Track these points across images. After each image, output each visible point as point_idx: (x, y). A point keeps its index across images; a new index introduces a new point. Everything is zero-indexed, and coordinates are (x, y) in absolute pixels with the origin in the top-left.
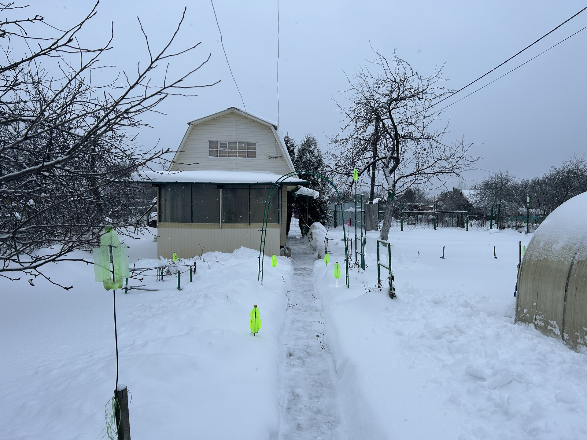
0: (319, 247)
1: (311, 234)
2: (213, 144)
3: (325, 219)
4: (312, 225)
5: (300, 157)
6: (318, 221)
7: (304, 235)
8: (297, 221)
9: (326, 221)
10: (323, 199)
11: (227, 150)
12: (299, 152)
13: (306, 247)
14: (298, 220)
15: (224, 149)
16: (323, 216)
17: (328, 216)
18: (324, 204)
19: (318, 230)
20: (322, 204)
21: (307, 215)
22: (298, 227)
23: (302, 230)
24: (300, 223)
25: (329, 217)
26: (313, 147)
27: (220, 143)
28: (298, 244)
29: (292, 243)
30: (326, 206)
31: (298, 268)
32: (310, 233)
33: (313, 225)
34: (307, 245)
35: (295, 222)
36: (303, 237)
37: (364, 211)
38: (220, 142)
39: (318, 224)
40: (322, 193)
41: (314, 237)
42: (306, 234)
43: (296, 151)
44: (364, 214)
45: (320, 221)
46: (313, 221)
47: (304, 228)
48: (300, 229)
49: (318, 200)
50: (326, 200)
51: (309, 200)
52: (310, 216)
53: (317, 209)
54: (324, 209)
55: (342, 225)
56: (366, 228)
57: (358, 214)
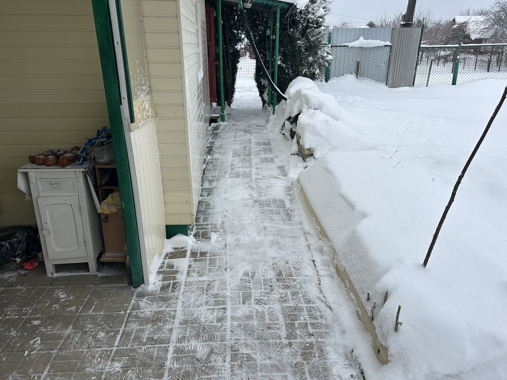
3: (316, 67)
7: (266, 105)
9: (318, 70)
10: (313, 14)
16: (310, 59)
17: (323, 58)
18: (315, 28)
20: (311, 27)
21: (274, 57)
25: (326, 61)
30: (319, 34)
36: (265, 108)
37: (389, 46)
44: (391, 52)
45: (304, 71)
46: (288, 71)
47: (267, 89)
48: (257, 90)
49: (302, 18)
50: (320, 17)
51: (283, 15)
52: (281, 59)
53: (299, 42)
54: (313, 42)
55: (340, 77)
56: (390, 82)
57: (376, 51)
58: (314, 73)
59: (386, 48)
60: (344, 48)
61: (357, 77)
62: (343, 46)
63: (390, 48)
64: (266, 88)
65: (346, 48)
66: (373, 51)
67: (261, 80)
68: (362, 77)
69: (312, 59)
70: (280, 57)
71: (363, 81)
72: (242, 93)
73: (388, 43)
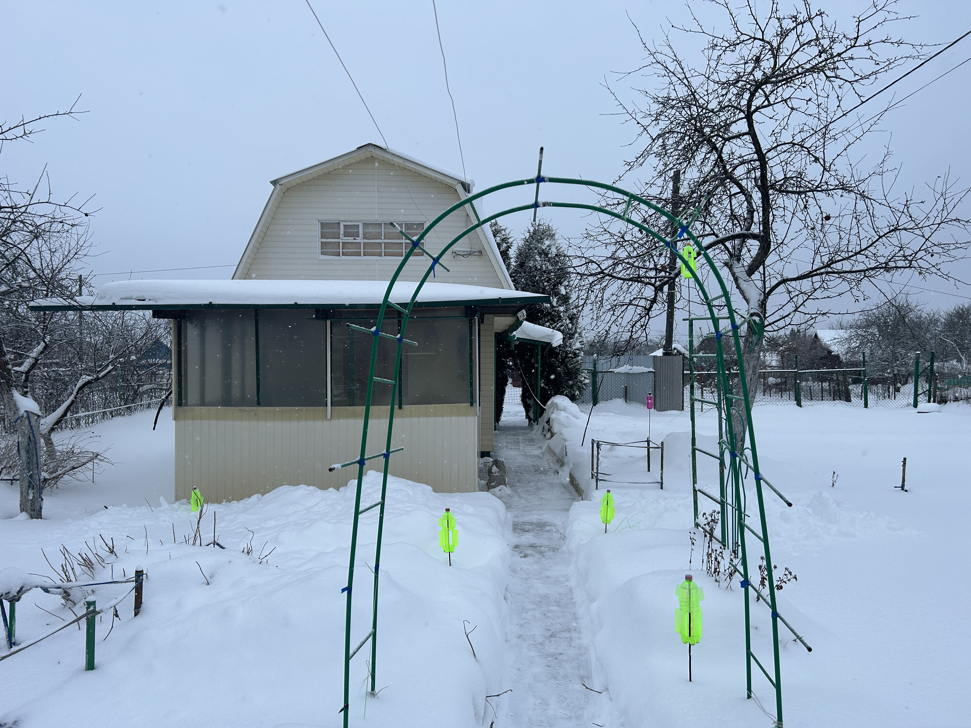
0: (570, 459)
1: (548, 422)
2: (328, 228)
3: (575, 389)
4: (549, 403)
5: (522, 265)
6: (561, 394)
7: (532, 422)
8: (518, 393)
9: (577, 393)
10: (570, 347)
11: (360, 240)
12: (520, 255)
13: (537, 452)
14: (519, 391)
15: (352, 238)
16: (571, 382)
17: (581, 382)
18: (572, 358)
19: (563, 414)
20: (569, 358)
21: (537, 381)
22: (520, 404)
23: (527, 411)
24: (525, 398)
25: (584, 384)
26: (547, 243)
27: (344, 225)
28: (521, 445)
29: (507, 443)
30: (576, 362)
31: (524, 523)
32: (546, 420)
33: (552, 402)
34: (541, 448)
35: (513, 394)
36: (530, 425)
37: (653, 372)
38: (345, 223)
39: (561, 400)
40: (569, 335)
41: (556, 428)
42: (536, 420)
43: (512, 253)
44: (655, 377)
45: (565, 392)
46: (551, 392)
47: (533, 408)
48: (524, 409)
49: (561, 350)
50: (577, 349)
51: (543, 350)
52: (544, 383)
53: (559, 369)
54: (571, 369)
55: (609, 401)
56: (658, 405)
57: (642, 377)
58: (574, 394)
59: (650, 374)
60: (610, 373)
61: (626, 402)
62: (610, 372)
63: (653, 374)
64: (531, 407)
65: (612, 373)
66: (639, 377)
67: (527, 400)
68: (631, 402)
69: (572, 382)
70: (543, 381)
71: (632, 405)
72: (507, 417)
73: (652, 370)
